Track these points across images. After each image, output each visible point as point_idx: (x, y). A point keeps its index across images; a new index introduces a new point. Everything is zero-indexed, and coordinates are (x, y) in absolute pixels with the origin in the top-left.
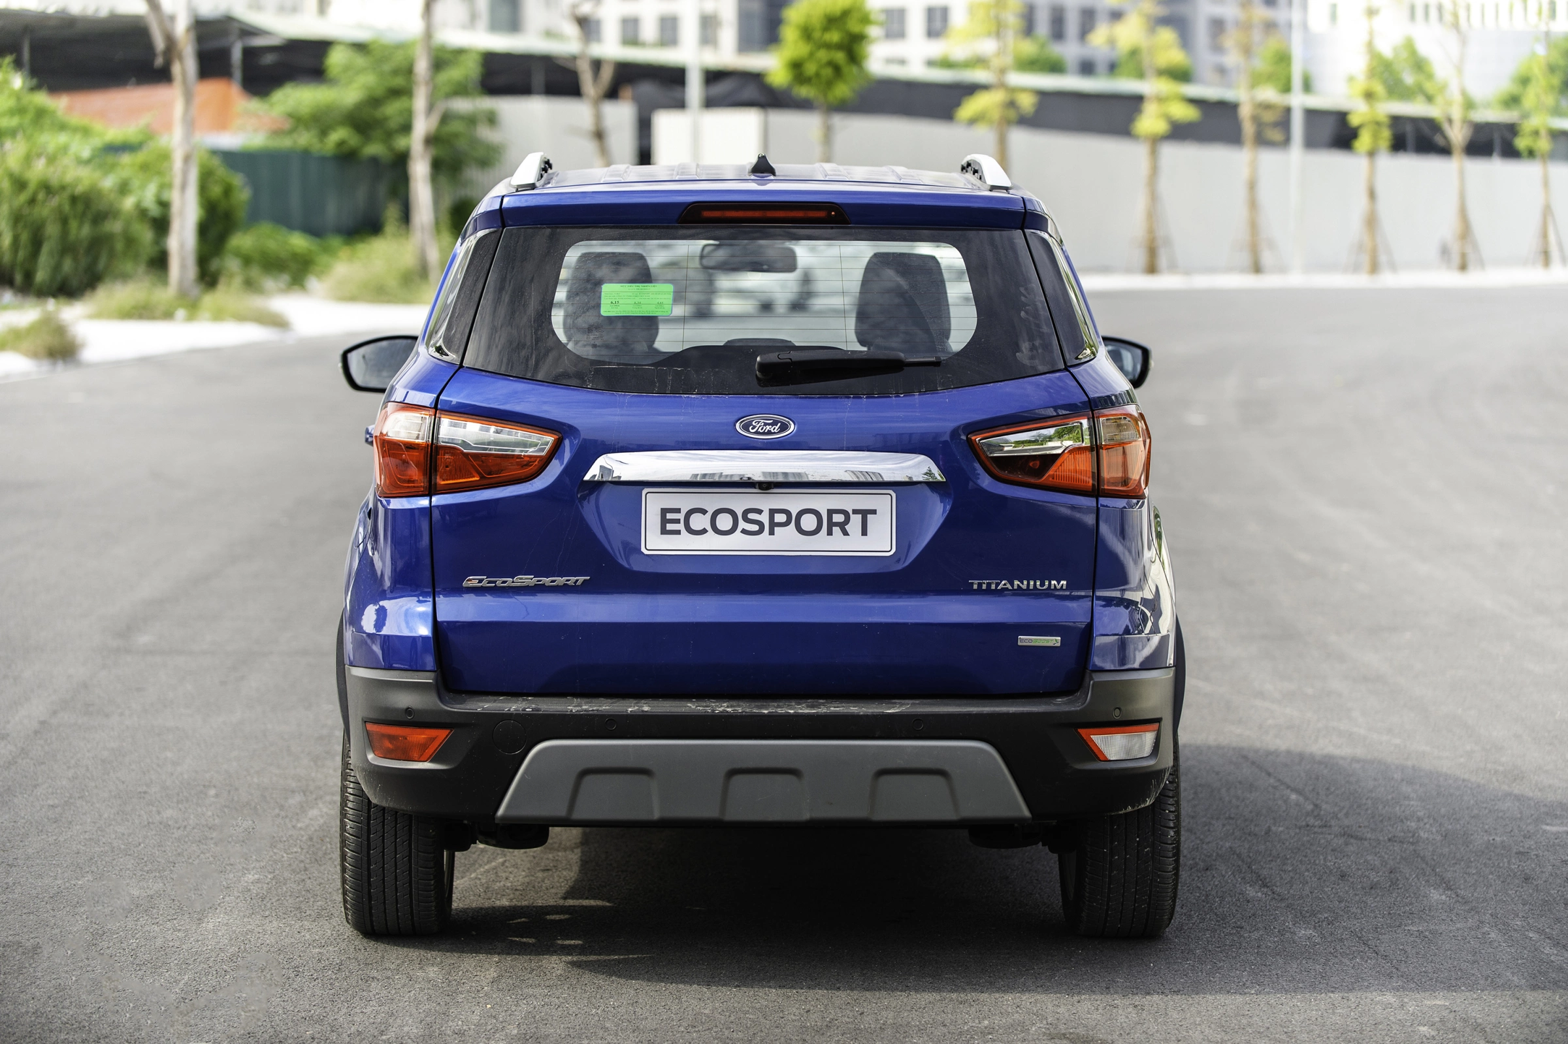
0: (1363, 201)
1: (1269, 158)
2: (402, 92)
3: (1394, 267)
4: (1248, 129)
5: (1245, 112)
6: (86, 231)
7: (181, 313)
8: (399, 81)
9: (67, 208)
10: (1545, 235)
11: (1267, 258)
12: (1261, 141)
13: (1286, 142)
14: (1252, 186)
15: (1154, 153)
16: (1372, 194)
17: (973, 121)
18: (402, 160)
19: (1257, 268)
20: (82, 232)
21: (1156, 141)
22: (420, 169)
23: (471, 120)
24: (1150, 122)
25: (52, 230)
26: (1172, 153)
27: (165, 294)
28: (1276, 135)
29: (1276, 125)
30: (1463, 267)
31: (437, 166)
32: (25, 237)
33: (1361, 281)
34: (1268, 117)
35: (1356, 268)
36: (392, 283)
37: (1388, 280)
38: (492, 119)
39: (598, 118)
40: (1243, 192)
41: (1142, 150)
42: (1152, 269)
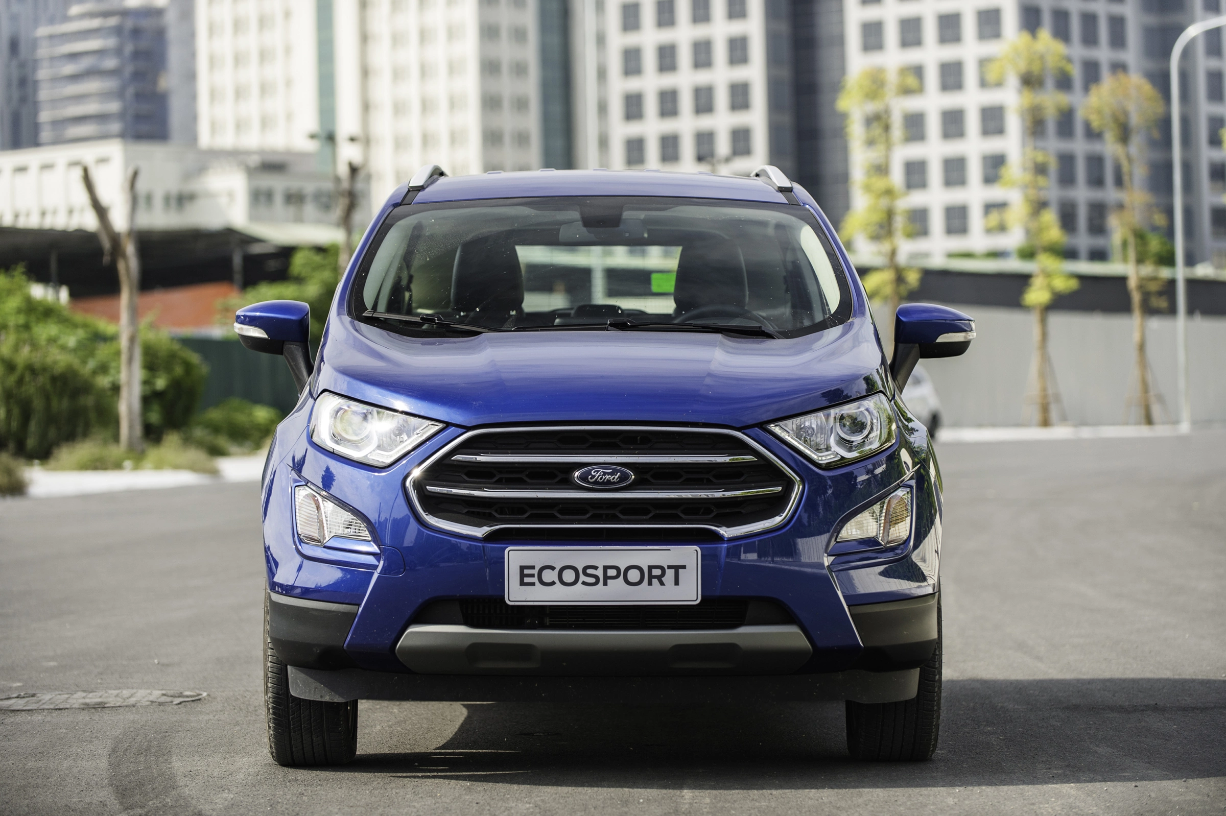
1: (1155, 324)
4: (1136, 298)
5: (1132, 283)
6: (65, 403)
7: (128, 464)
9: (48, 387)
11: (1157, 411)
12: (1149, 310)
13: (1172, 311)
14: (1142, 347)
15: (1043, 321)
19: (1149, 421)
20: (62, 405)
24: (1037, 295)
25: (38, 404)
26: (1059, 322)
27: (116, 451)
28: (1163, 303)
29: (1160, 294)
32: (16, 411)
34: (1153, 287)
40: (1134, 354)
41: (1032, 322)
42: (1046, 423)
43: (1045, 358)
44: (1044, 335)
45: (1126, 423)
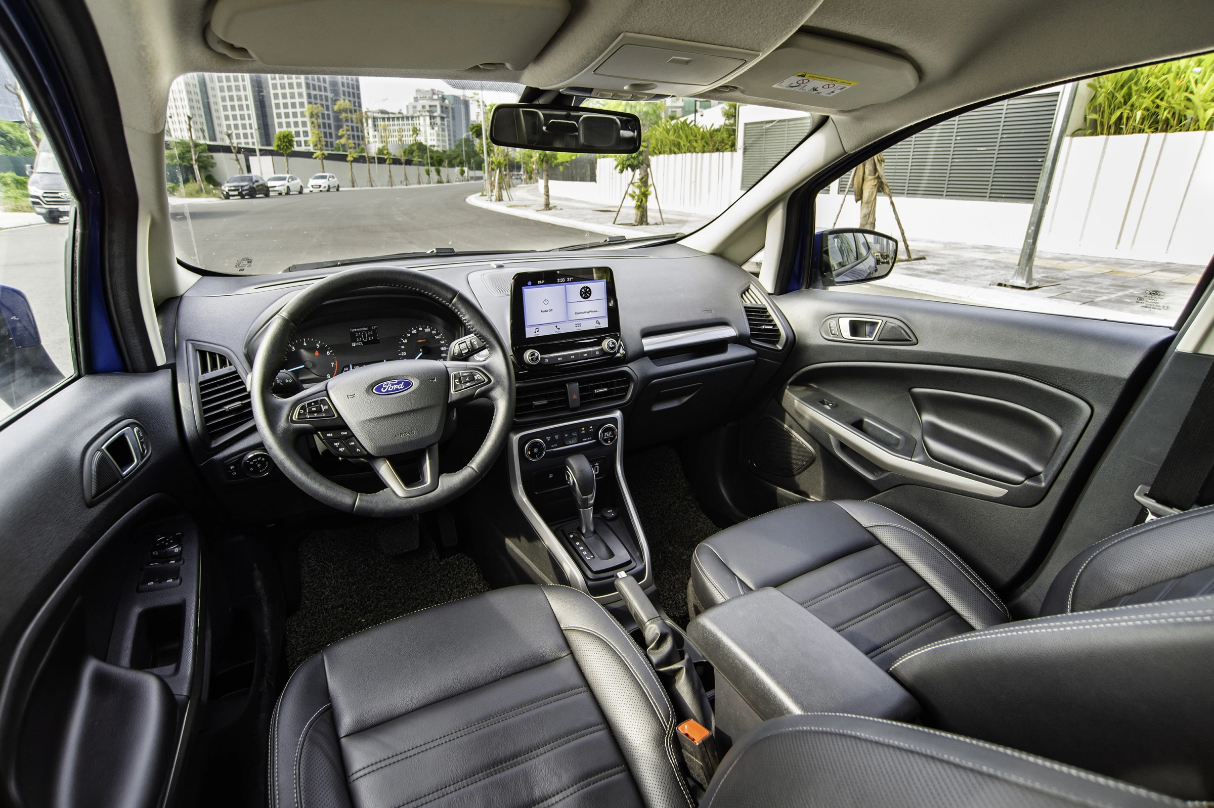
0: (389, 173)
1: (371, 165)
2: (189, 152)
3: (395, 185)
4: (367, 159)
8: (188, 149)
10: (419, 179)
11: (373, 183)
12: (371, 162)
14: (369, 170)
15: (351, 164)
16: (390, 172)
17: (315, 158)
18: (192, 166)
19: (372, 186)
21: (352, 162)
22: (196, 167)
23: (207, 157)
26: (354, 164)
28: (373, 161)
30: (407, 185)
31: (200, 168)
33: (390, 188)
35: (388, 186)
36: (194, 193)
37: (394, 187)
38: (212, 157)
39: (237, 156)
40: (367, 172)
41: (349, 164)
42: (353, 186)
43: (352, 172)
44: (352, 167)
45: (367, 186)
